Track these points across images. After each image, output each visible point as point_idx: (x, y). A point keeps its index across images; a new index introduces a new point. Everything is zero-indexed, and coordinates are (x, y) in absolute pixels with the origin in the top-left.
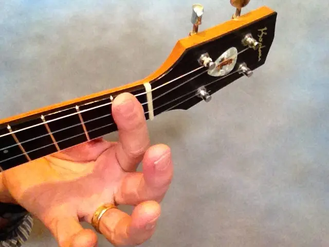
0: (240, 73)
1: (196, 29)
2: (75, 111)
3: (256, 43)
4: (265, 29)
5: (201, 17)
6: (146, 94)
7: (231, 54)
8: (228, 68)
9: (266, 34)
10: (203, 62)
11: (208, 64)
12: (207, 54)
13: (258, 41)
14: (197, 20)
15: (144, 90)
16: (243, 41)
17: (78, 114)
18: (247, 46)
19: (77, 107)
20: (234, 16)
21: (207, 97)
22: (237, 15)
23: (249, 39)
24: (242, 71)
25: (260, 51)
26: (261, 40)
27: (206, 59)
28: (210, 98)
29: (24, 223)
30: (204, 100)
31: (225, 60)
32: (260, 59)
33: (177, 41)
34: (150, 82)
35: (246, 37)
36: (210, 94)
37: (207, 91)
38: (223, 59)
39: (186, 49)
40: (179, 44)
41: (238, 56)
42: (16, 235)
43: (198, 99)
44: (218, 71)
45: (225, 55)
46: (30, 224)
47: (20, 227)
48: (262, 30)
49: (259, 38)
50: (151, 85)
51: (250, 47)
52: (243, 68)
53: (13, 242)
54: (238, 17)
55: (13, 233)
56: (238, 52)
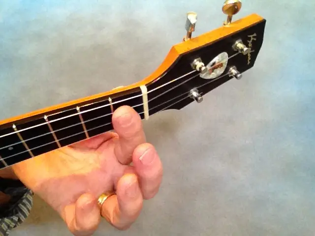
0: (230, 76)
1: (190, 35)
2: (76, 111)
3: (245, 49)
4: (255, 35)
5: (195, 24)
6: (142, 97)
7: (222, 58)
8: (219, 72)
9: (255, 39)
10: (196, 66)
11: (200, 68)
12: (200, 58)
13: (247, 46)
14: (191, 27)
15: (140, 93)
16: (233, 46)
17: (78, 115)
18: (237, 52)
19: (78, 108)
20: (226, 23)
21: (199, 98)
22: (228, 22)
23: (239, 45)
24: (232, 73)
25: (249, 55)
26: (250, 45)
27: (198, 64)
28: (202, 99)
29: (24, 201)
30: (195, 101)
31: (217, 64)
32: (249, 63)
33: (172, 47)
34: (146, 85)
35: (237, 42)
36: (202, 95)
37: (199, 93)
38: (214, 64)
39: (181, 55)
40: (173, 50)
41: (229, 60)
42: (17, 213)
43: (191, 100)
44: (210, 74)
45: (216, 59)
46: (29, 202)
47: (20, 205)
48: (251, 36)
49: (249, 43)
50: (147, 87)
51: (240, 52)
52: (233, 71)
53: (14, 219)
54: (229, 23)
55: (14, 211)
56: (229, 57)
